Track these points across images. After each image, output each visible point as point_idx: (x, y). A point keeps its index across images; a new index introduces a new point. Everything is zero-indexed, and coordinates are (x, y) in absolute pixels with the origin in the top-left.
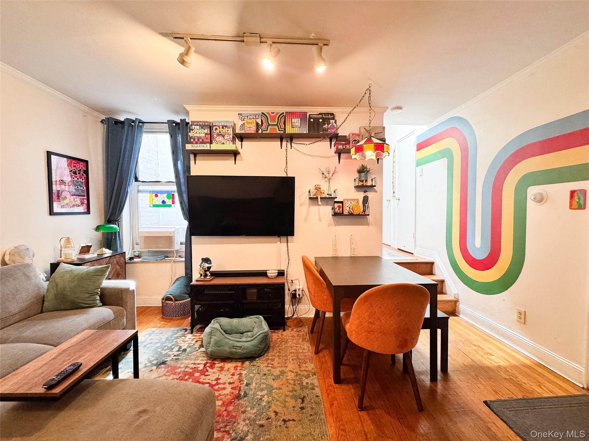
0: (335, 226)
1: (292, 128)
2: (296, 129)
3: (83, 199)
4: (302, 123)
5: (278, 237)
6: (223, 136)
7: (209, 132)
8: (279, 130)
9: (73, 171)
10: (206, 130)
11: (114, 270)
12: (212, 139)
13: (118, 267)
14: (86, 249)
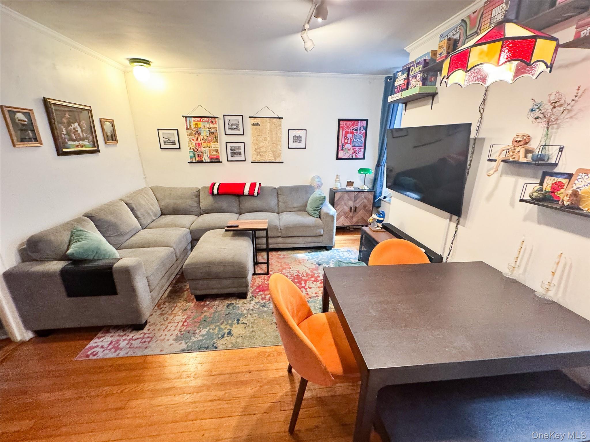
0: (539, 223)
3: (360, 149)
6: (416, 77)
7: (407, 77)
9: (355, 129)
10: (405, 75)
11: (361, 202)
12: (408, 84)
13: (365, 201)
14: (350, 184)
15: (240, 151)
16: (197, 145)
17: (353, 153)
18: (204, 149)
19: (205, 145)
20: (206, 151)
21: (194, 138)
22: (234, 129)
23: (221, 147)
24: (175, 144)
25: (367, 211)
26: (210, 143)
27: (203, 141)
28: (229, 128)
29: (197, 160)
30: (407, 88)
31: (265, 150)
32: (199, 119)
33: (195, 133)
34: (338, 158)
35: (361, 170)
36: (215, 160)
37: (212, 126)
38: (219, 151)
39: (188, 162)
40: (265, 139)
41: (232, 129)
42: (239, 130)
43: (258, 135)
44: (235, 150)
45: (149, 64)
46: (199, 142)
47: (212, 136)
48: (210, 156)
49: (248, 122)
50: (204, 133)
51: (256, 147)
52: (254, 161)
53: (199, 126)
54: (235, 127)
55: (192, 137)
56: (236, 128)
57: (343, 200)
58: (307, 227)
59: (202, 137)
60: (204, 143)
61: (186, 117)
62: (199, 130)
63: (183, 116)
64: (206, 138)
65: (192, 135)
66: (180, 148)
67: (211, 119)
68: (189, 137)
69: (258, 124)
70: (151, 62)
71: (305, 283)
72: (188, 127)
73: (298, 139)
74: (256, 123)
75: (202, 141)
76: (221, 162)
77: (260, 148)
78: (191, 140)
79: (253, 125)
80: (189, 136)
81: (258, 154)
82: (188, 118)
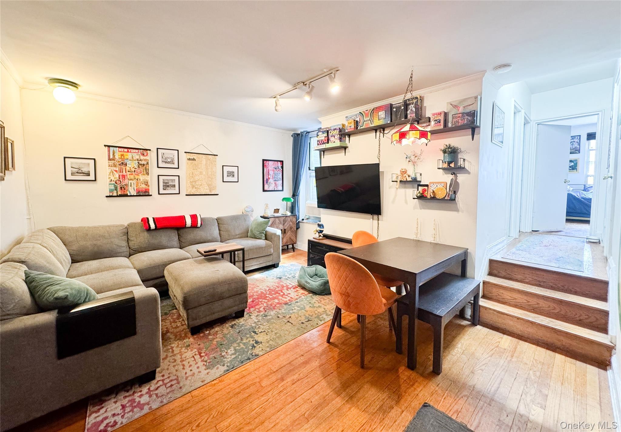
0: (421, 209)
1: (379, 120)
2: (382, 121)
3: (280, 182)
4: (386, 114)
5: (371, 215)
6: (334, 137)
7: (327, 135)
8: (371, 124)
10: (325, 134)
11: (288, 225)
12: (328, 140)
13: (291, 223)
14: (277, 211)
15: (174, 184)
16: (121, 177)
17: (275, 186)
18: (130, 182)
19: (132, 177)
20: (132, 183)
21: (117, 169)
22: (169, 163)
23: (151, 180)
24: (88, 175)
25: (292, 232)
26: (138, 175)
27: (130, 173)
28: (162, 161)
29: (119, 193)
30: (328, 143)
31: (200, 184)
32: (126, 150)
33: (120, 165)
34: (264, 191)
35: (284, 199)
36: (144, 193)
37: (142, 157)
38: (149, 184)
39: (107, 197)
40: (201, 173)
41: (166, 162)
42: (174, 164)
43: (194, 169)
44: (168, 183)
45: (77, 87)
46: (124, 173)
47: (142, 169)
48: (136, 189)
49: (184, 157)
50: (132, 165)
51: (191, 180)
52: (189, 194)
53: (126, 157)
54: (169, 160)
55: (115, 169)
56: (171, 162)
57: (275, 224)
58: (259, 248)
59: (128, 169)
60: (129, 175)
61: (109, 146)
62: (126, 161)
63: (105, 146)
64: (133, 170)
65: (115, 166)
66: (95, 180)
67: (141, 150)
68: (111, 168)
69: (194, 159)
70: (79, 86)
71: (282, 292)
72: (111, 157)
73: (231, 174)
74: (192, 158)
75: (128, 173)
76: (151, 195)
77: (195, 182)
78: (113, 171)
79: (189, 159)
80: (111, 166)
81: (193, 187)
82: (111, 149)
